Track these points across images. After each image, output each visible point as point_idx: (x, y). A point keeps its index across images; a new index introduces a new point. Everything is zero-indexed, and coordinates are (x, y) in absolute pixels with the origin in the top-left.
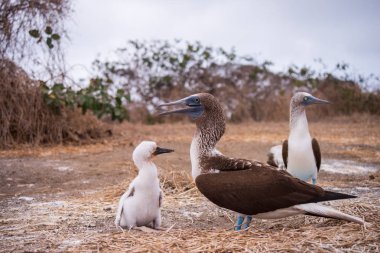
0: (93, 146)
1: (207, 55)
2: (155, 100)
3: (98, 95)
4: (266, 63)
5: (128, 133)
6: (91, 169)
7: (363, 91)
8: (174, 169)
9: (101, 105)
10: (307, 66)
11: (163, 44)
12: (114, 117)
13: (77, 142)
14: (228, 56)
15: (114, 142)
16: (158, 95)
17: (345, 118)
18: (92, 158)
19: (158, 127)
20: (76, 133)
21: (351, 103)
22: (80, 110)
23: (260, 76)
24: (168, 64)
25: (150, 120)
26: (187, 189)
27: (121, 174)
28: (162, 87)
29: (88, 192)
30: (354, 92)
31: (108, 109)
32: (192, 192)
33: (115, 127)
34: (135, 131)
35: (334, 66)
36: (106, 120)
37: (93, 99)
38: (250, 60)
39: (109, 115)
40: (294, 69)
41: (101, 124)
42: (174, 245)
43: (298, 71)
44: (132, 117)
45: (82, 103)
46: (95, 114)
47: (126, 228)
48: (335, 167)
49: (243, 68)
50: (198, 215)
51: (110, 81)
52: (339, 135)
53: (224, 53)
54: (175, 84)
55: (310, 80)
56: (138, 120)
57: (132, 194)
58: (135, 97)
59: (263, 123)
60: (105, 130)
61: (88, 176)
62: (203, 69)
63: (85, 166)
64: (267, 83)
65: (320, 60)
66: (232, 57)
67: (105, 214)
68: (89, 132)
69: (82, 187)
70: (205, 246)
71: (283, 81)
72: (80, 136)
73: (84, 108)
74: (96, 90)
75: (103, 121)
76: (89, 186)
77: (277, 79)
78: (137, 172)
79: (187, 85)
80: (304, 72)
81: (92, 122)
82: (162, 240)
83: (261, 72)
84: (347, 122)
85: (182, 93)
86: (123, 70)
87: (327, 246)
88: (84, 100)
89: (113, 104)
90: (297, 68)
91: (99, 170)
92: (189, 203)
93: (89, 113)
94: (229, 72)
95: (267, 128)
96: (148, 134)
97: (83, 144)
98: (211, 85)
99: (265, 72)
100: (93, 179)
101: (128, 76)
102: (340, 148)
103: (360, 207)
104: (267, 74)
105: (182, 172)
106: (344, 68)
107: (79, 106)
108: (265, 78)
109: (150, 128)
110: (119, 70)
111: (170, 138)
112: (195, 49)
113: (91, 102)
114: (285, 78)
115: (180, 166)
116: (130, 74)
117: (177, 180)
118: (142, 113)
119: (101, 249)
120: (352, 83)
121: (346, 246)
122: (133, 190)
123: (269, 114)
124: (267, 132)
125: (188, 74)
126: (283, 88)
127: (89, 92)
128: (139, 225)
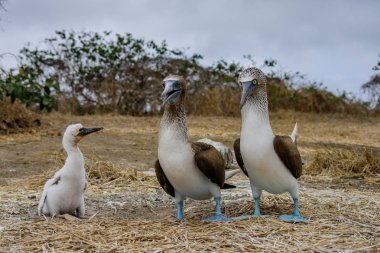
0: (21, 135)
1: (138, 48)
2: (85, 91)
3: (27, 84)
4: (195, 56)
5: (57, 122)
6: (19, 157)
7: (289, 89)
8: (100, 159)
9: (30, 94)
10: (236, 63)
11: (93, 36)
12: (42, 106)
13: (5, 130)
14: (158, 50)
15: (42, 132)
16: (88, 86)
18: (19, 147)
19: (87, 117)
20: (4, 122)
21: (277, 99)
22: (10, 97)
23: (191, 70)
24: (98, 56)
25: (81, 111)
26: (112, 179)
27: (48, 163)
28: (92, 78)
29: (13, 180)
30: (279, 89)
31: (36, 98)
32: (117, 182)
33: (44, 117)
35: (263, 63)
36: (36, 110)
37: (22, 87)
38: (180, 53)
39: (38, 104)
40: (223, 65)
41: (29, 113)
42: (96, 233)
43: (227, 67)
44: (62, 106)
45: (10, 92)
46: (23, 102)
47: (49, 215)
49: (173, 61)
50: (121, 205)
51: (41, 72)
53: (155, 47)
54: (106, 75)
56: (68, 110)
57: (56, 183)
59: (192, 116)
60: (34, 119)
61: (15, 164)
62: (133, 62)
63: (11, 155)
64: (196, 78)
65: (249, 57)
66: (162, 51)
67: (30, 202)
68: (17, 121)
69: (7, 175)
70: (126, 233)
71: (212, 77)
72: (9, 125)
73: (13, 96)
74: (24, 78)
75: (32, 111)
76: (15, 175)
77: (207, 73)
78: (63, 162)
79: (117, 77)
80: (232, 68)
81: (21, 111)
82: (84, 228)
83: (191, 66)
85: (112, 85)
86: (52, 60)
87: (244, 235)
88: (13, 89)
89: (43, 93)
90: (226, 64)
91: (26, 158)
92: (113, 193)
93: (17, 101)
94: (160, 66)
95: (195, 122)
97: (11, 133)
98: (142, 78)
99: (194, 65)
100: (20, 168)
101: (58, 66)
104: (198, 68)
105: (108, 162)
106: (271, 64)
107: (8, 95)
108: (194, 73)
109: (79, 119)
110: (48, 60)
112: (125, 41)
113: (20, 90)
114: (214, 73)
115: (107, 156)
116: (60, 65)
117: (102, 170)
118: (71, 104)
119: (23, 236)
120: (278, 80)
121: (262, 236)
122: (59, 179)
123: (198, 108)
124: (195, 125)
125: (119, 65)
126: (212, 83)
127: (18, 81)
128: (62, 213)
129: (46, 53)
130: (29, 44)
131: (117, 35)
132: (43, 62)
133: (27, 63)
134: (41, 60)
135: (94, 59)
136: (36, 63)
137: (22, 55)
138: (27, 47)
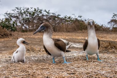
0: (6, 39)
1: (40, 12)
2: (25, 25)
4: (58, 15)
5: (17, 35)
6: (5, 45)
7: (86, 24)
9: (8, 26)
11: (27, 8)
12: (12, 30)
14: (47, 13)
15: (12, 37)
16: (26, 24)
17: (80, 31)
18: (5, 42)
19: (25, 33)
23: (56, 19)
24: (28, 15)
25: (23, 31)
26: (33, 51)
28: (27, 21)
29: (4, 52)
30: (83, 24)
31: (10, 27)
32: (35, 52)
33: (13, 33)
34: (19, 34)
36: (10, 31)
37: (6, 24)
38: (54, 14)
40: (66, 17)
41: (8, 32)
42: (29, 67)
44: (18, 30)
45: (2, 26)
46: (6, 29)
47: (15, 62)
48: (77, 45)
50: (36, 59)
51: (11, 20)
52: (79, 36)
53: (46, 11)
54: (31, 20)
55: (71, 20)
56: (20, 31)
57: (17, 53)
58: (19, 24)
59: (57, 32)
60: (10, 34)
61: (4, 47)
62: (39, 16)
63: (3, 44)
65: (74, 14)
67: (9, 58)
68: (5, 34)
69: (2, 50)
70: (38, 67)
71: (63, 20)
72: (2, 36)
73: (3, 27)
74: (7, 22)
76: (4, 50)
79: (34, 21)
80: (69, 18)
81: (6, 31)
82: (25, 66)
83: (57, 17)
84: (81, 32)
85: (33, 23)
86: (15, 16)
87: (73, 67)
88: (3, 25)
89: (12, 26)
91: (8, 45)
92: (34, 55)
93: (4, 28)
94: (47, 17)
95: (58, 34)
96: (22, 35)
97: (3, 38)
98: (42, 21)
99: (58, 17)
100: (6, 48)
102: (79, 40)
103: (83, 57)
105: (32, 46)
106: (81, 17)
107: (2, 27)
109: (23, 33)
110: (13, 16)
111: (29, 37)
112: (37, 10)
114: (64, 19)
115: (32, 45)
116: (17, 17)
117: (30, 49)
118: (21, 29)
119: (7, 68)
120: (83, 21)
121: (78, 67)
122: (18, 51)
123: (59, 30)
125: (35, 17)
126: (63, 22)
127: (5, 22)
128: (18, 61)
129: (13, 14)
131: (35, 9)
133: (7, 17)
134: (11, 16)
135: (27, 16)
137: (5, 15)
138: (7, 12)
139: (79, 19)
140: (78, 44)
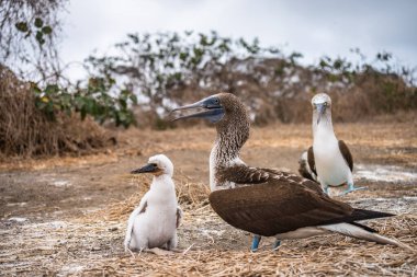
0: (95, 157)
1: (224, 47)
2: (166, 102)
3: (99, 98)
4: (295, 55)
5: (136, 140)
6: (93, 183)
7: (409, 85)
8: (190, 180)
9: (103, 108)
10: (342, 58)
11: (171, 37)
12: (118, 123)
13: (76, 152)
14: (249, 49)
15: (120, 152)
16: (168, 96)
17: (388, 117)
18: (93, 170)
19: (170, 133)
20: (75, 142)
21: (395, 100)
22: (79, 114)
23: (288, 71)
24: (177, 62)
25: (161, 125)
26: (206, 203)
27: (128, 188)
28: (175, 87)
29: (90, 210)
30: (397, 86)
33: (120, 134)
34: (144, 138)
36: (110, 126)
37: (94, 101)
38: (276, 52)
39: (112, 120)
40: (326, 61)
41: (102, 130)
42: (193, 269)
43: (331, 64)
44: (140, 122)
45: (80, 108)
46: (96, 119)
47: (135, 250)
48: (378, 174)
49: (268, 61)
50: (219, 233)
51: (112, 81)
52: (382, 137)
53: (245, 45)
54: (188, 82)
55: (346, 74)
56: (146, 125)
57: (143, 211)
59: (292, 125)
60: (108, 138)
61: (90, 191)
62: (219, 64)
63: (85, 180)
64: (295, 79)
65: (358, 50)
66: (254, 50)
67: (111, 235)
68: (90, 140)
69: (82, 204)
70: (229, 269)
71: (314, 76)
72: (79, 145)
73: (84, 112)
74: (96, 91)
75: (106, 127)
76: (91, 203)
77: (307, 73)
79: (202, 84)
80: (338, 65)
81: (92, 129)
82: (181, 263)
83: (288, 65)
84: (391, 121)
85: (196, 93)
87: (372, 266)
88: (83, 103)
89: (117, 107)
90: (329, 60)
91: (103, 184)
92: (209, 220)
94: (251, 67)
95: (296, 131)
96: (158, 141)
97: (83, 155)
98: (231, 82)
99: (293, 65)
100: (96, 195)
101: (131, 74)
102: (383, 152)
103: (409, 220)
104: (296, 68)
105: (200, 184)
106: (386, 58)
107: (77, 110)
108: (293, 74)
109: (160, 134)
110: (119, 67)
111: (184, 145)
112: (209, 41)
113: (91, 105)
114: (317, 72)
115: (198, 177)
116: (134, 72)
117: (193, 193)
118: (150, 117)
120: (395, 76)
121: (395, 266)
122: (146, 205)
123: (299, 114)
124: (297, 135)
125: (203, 70)
126: (315, 84)
127: (89, 93)
128: (150, 246)
129: (116, 59)
130: (95, 51)
131: (202, 35)
132: (114, 70)
133: (96, 72)
134: (110, 68)
135: (171, 65)
136: (105, 72)
137: (88, 64)
138: (93, 55)
139: (379, 66)
140: (381, 170)
